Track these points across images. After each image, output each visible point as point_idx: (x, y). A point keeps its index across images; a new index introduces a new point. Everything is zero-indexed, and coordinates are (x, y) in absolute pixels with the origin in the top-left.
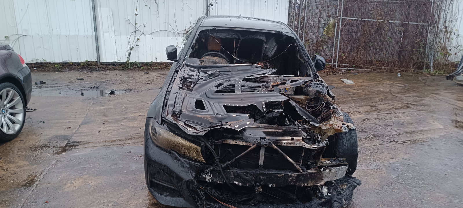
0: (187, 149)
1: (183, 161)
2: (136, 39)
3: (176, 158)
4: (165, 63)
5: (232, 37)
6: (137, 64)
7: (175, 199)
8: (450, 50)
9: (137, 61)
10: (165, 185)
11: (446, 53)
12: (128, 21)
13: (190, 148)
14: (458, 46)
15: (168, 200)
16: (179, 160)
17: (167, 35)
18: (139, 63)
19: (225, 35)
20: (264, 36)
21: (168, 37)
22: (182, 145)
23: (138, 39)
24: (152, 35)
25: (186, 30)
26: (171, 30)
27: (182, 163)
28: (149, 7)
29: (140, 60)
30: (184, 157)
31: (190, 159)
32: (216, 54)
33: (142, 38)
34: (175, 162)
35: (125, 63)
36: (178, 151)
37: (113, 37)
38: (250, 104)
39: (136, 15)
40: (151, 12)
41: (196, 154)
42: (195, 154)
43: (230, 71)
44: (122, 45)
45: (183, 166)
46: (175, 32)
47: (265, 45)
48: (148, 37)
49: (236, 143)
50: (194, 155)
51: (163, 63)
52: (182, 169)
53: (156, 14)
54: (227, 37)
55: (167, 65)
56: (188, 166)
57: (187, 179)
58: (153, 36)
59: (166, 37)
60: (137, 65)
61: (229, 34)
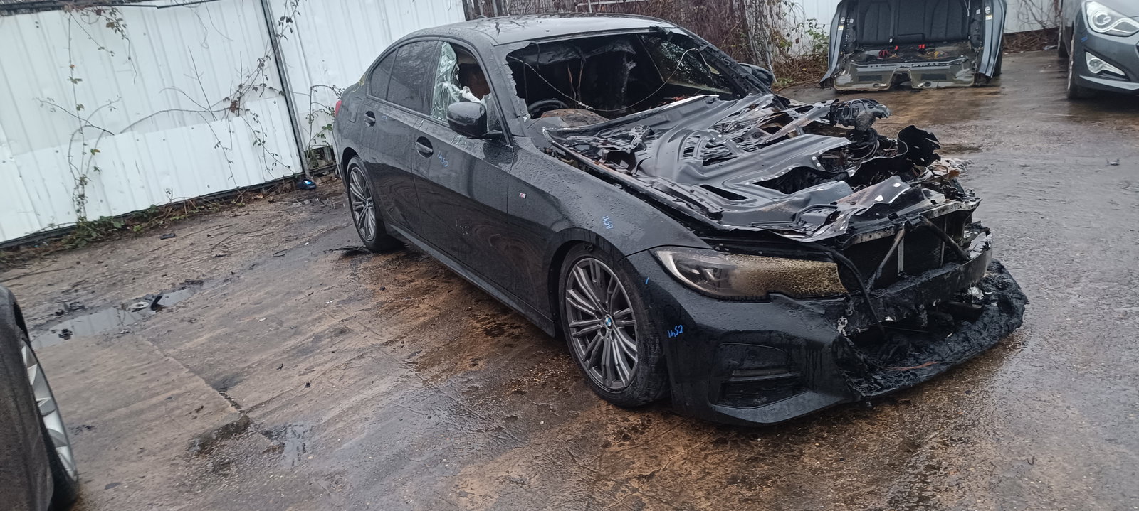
0: (806, 278)
1: (807, 306)
2: (87, 150)
3: (789, 305)
4: (192, 200)
5: (567, 59)
6: (112, 222)
7: (791, 400)
8: (788, 35)
9: (106, 214)
10: (766, 377)
11: (783, 45)
12: (48, 106)
13: (814, 272)
14: (798, 26)
15: (778, 408)
16: (798, 307)
17: (178, 123)
18: (118, 218)
19: (550, 56)
20: (628, 44)
21: (184, 128)
22: (796, 272)
23: (93, 151)
24: (132, 130)
25: (229, 100)
26: (186, 104)
27: (808, 310)
28: (111, 52)
29: (114, 209)
30: (803, 297)
31: (817, 296)
32: (550, 103)
33: (105, 144)
34: (791, 314)
35: (73, 228)
36: (787, 289)
37: (8, 159)
38: (790, 169)
39: (75, 81)
40: (112, 66)
41: (829, 280)
42: (826, 282)
43: (667, 122)
44: (43, 180)
45: (812, 316)
46: (198, 109)
47: (628, 65)
48: (123, 140)
49: (871, 236)
50: (825, 284)
51: (186, 201)
52: (812, 323)
53: (130, 70)
54: (557, 59)
55: (201, 204)
56: (823, 312)
57: (832, 340)
58: (135, 132)
59: (176, 127)
60: (110, 224)
61: (559, 53)
